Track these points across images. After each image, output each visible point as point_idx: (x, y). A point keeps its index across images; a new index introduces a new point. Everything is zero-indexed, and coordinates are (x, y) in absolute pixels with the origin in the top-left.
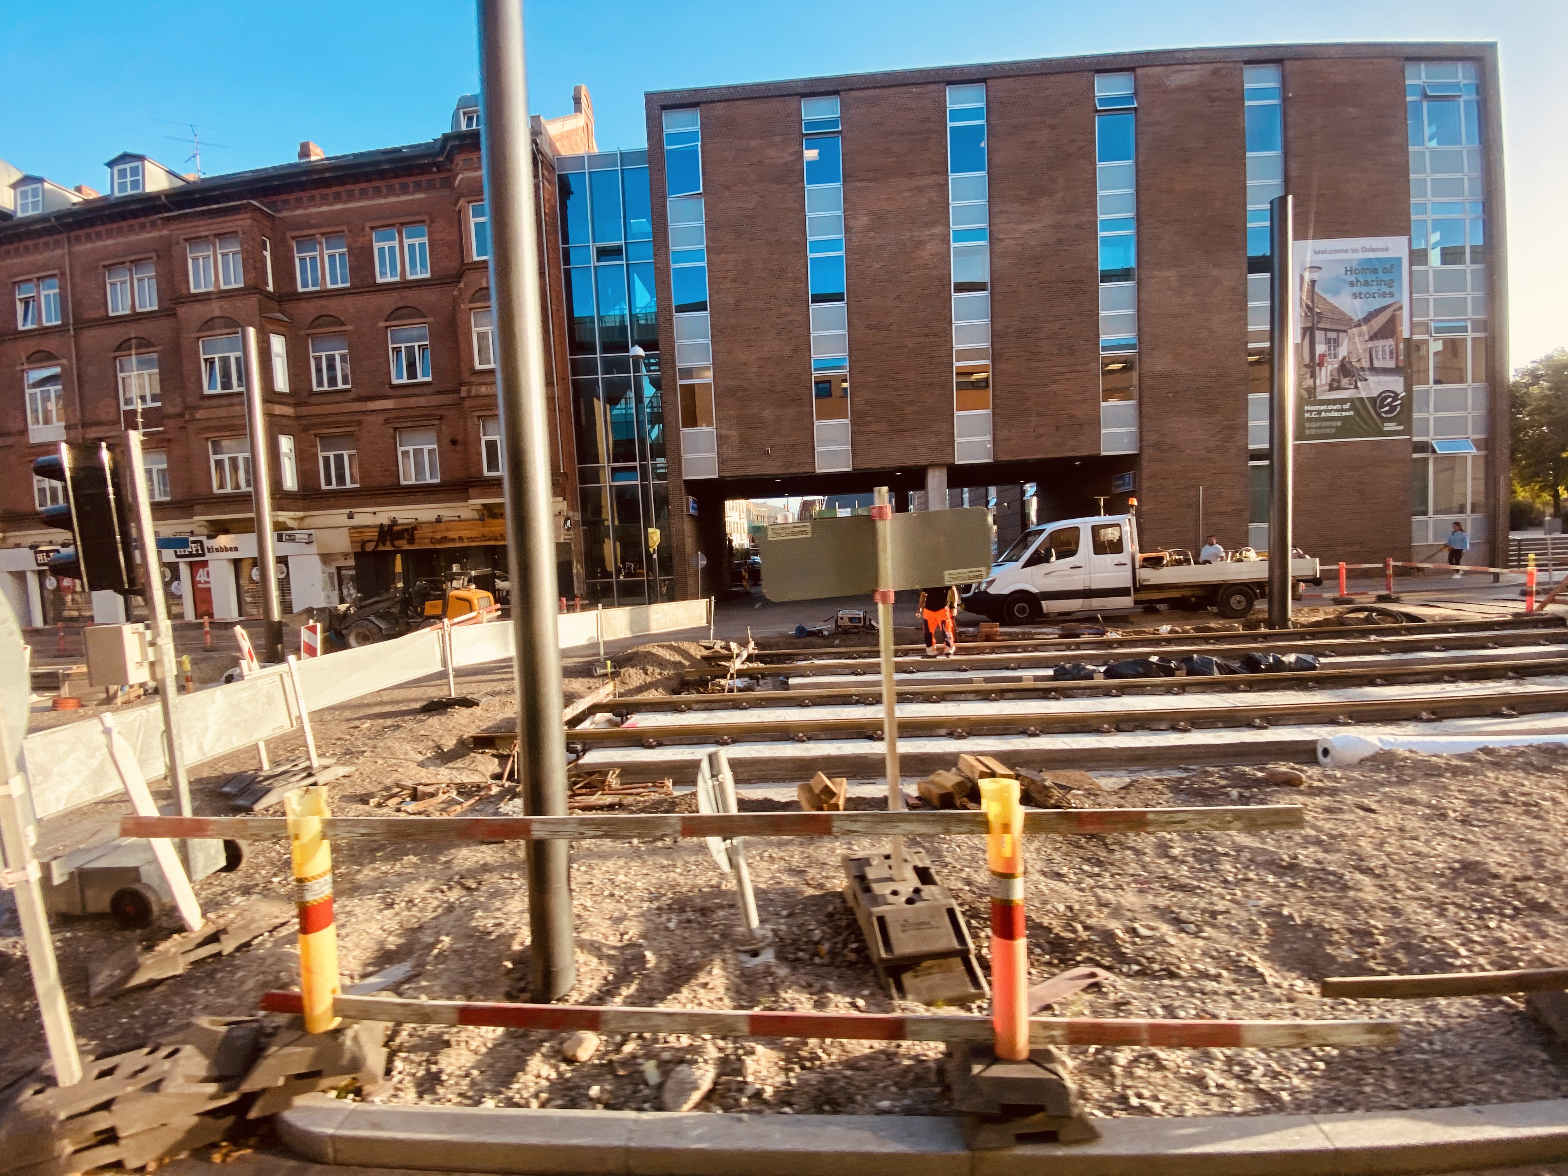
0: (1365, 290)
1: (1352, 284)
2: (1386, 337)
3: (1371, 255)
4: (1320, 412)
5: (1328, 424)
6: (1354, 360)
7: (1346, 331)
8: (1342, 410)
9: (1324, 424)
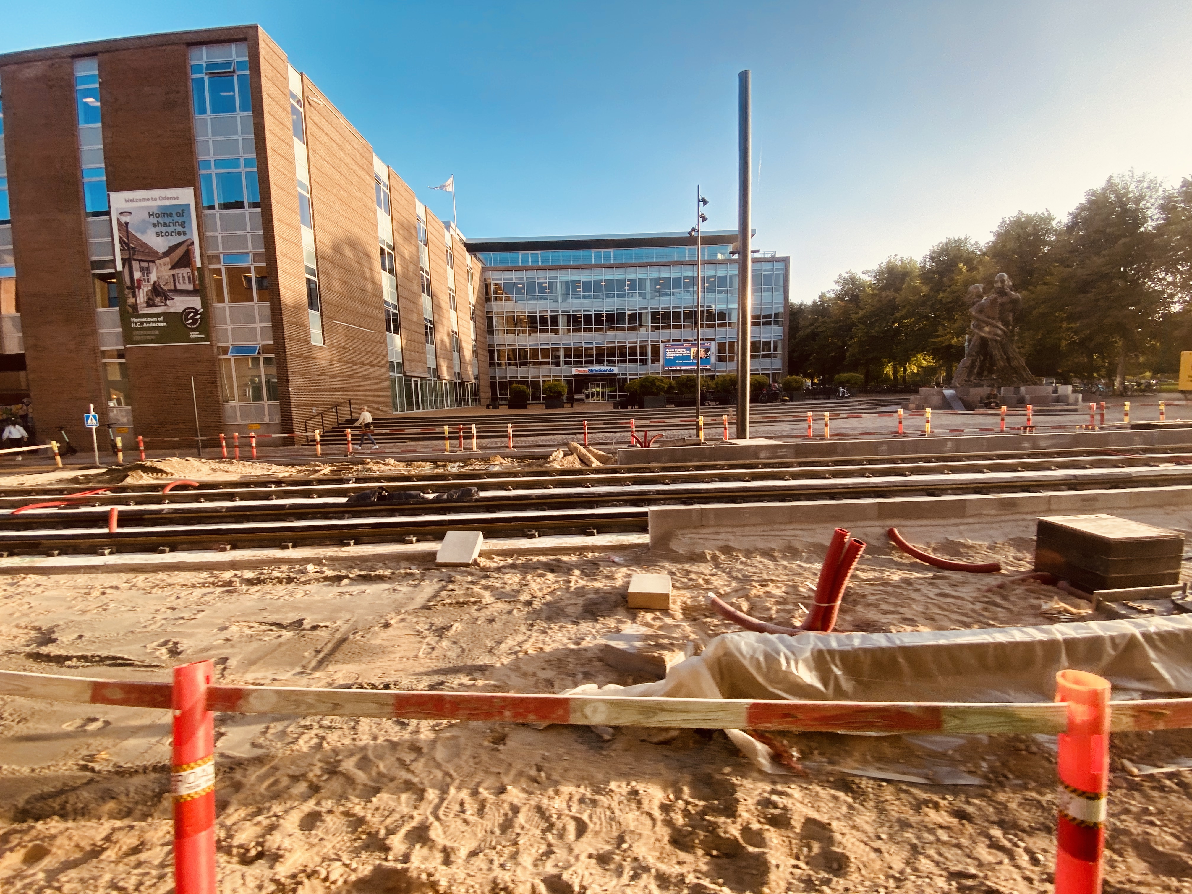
0: (164, 229)
1: (154, 225)
2: (185, 266)
3: (167, 203)
4: (142, 323)
5: (149, 332)
6: (162, 285)
7: (153, 262)
8: (158, 322)
9: (145, 332)
